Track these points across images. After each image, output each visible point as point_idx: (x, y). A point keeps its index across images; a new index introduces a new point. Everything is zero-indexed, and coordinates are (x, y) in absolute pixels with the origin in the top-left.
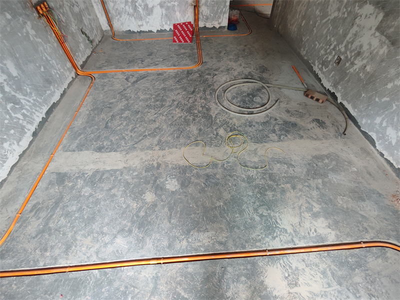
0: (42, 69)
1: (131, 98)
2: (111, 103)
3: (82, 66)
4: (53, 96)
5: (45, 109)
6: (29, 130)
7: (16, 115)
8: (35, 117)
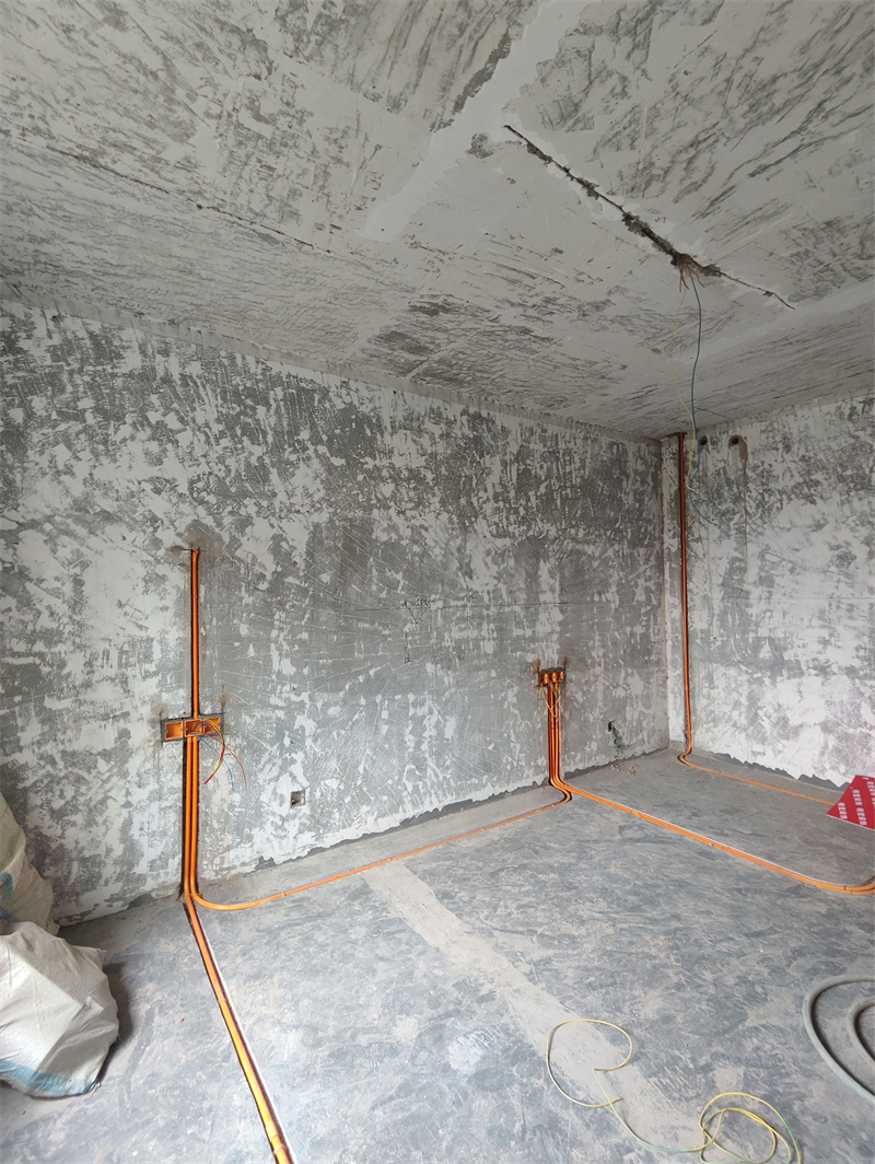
0: (490, 748)
1: (591, 858)
2: (546, 848)
3: (569, 776)
4: (476, 790)
5: (450, 800)
6: (404, 811)
7: (406, 782)
8: (427, 802)
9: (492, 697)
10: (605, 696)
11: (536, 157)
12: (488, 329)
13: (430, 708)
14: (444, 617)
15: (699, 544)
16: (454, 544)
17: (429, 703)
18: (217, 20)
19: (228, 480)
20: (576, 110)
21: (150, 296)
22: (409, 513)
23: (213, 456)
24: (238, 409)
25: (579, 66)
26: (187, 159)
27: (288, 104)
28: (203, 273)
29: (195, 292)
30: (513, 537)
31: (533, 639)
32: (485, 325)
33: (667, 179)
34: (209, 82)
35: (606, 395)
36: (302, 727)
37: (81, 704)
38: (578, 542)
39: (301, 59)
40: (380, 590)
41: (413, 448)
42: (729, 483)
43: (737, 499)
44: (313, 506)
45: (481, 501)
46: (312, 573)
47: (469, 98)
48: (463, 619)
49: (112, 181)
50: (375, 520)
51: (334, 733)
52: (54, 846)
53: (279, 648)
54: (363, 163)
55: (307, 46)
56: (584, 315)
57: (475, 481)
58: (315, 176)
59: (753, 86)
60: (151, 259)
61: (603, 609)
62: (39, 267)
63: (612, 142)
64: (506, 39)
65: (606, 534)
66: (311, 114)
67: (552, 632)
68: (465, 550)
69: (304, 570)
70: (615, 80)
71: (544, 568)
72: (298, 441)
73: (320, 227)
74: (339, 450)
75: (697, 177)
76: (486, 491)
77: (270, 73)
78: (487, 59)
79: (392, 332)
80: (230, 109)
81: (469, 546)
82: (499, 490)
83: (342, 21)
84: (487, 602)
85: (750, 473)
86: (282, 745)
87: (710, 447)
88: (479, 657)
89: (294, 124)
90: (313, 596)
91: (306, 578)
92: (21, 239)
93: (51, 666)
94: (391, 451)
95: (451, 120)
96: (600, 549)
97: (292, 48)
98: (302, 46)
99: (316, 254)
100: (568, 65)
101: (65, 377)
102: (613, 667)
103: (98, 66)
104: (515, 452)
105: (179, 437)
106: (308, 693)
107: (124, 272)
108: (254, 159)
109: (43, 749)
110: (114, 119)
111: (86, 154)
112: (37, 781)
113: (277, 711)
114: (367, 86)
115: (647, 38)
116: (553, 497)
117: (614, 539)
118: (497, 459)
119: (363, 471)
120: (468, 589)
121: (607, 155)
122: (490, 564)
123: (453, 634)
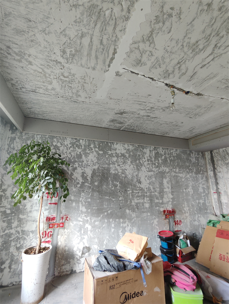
9: (149, 222)
10: (191, 224)
11: (134, 74)
12: (138, 116)
13: (128, 224)
14: (132, 195)
15: (220, 173)
16: (135, 174)
17: (127, 222)
18: (50, 60)
19: (71, 158)
20: (141, 61)
21: (55, 117)
22: (121, 165)
23: (68, 152)
24: (75, 141)
25: (137, 51)
26: (53, 88)
27: (70, 73)
28: (64, 111)
29: (63, 115)
30: (154, 171)
31: (162, 203)
32: (136, 116)
33: (174, 73)
34: (52, 72)
35: (179, 130)
36: (87, 228)
37: (28, 217)
38: (176, 173)
39: (69, 63)
40: (112, 187)
41: (122, 148)
44: (93, 164)
45: (143, 161)
46: (92, 182)
47: (111, 64)
48: (138, 196)
49: (39, 95)
50: (111, 168)
51: (97, 230)
52: (15, 258)
53: (82, 203)
54: (91, 82)
56: (164, 110)
57: (141, 156)
58: (81, 87)
59: (191, 45)
60: (52, 109)
61: (187, 194)
62: (31, 114)
63: (153, 67)
64: (115, 49)
65: (186, 170)
66: (76, 74)
67: (169, 201)
68: (138, 175)
69: (90, 181)
70: (148, 53)
71: (165, 181)
72: (90, 148)
73: (86, 98)
74: (101, 149)
75: (183, 71)
76: (145, 158)
77: (64, 68)
78: (112, 54)
79: (113, 120)
80: (58, 76)
81: (140, 174)
82: (149, 158)
83: (75, 54)
84: (146, 191)
86: (81, 233)
88: (144, 208)
89: (73, 77)
90: (92, 189)
91: (91, 184)
92: (26, 109)
93: (22, 206)
94: (116, 149)
95: (109, 70)
96: (184, 175)
97: (66, 62)
98: (68, 61)
99: (87, 104)
100: (134, 52)
101: (35, 136)
102: (193, 214)
103: (30, 73)
105: (60, 148)
106: (89, 217)
107: (48, 112)
108: (67, 86)
109: (17, 229)
110: (37, 83)
111: (33, 90)
112: (14, 238)
113: (80, 222)
114: (86, 66)
115: (153, 40)
116: (167, 160)
117: (189, 172)
118: (148, 150)
119: (108, 154)
120: (140, 187)
121: (153, 70)
122: (146, 180)
123: (135, 201)
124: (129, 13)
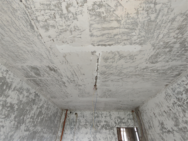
11: (97, 60)
15: (66, 135)
20: (107, 60)
25: (113, 55)
27: (76, 14)
30: (30, 131)
32: (59, 78)
33: (105, 75)
35: (64, 100)
38: (44, 133)
39: (89, 12)
42: (74, 122)
43: (74, 125)
45: (27, 118)
47: (100, 46)
54: (75, 37)
55: (92, 12)
56: (76, 86)
57: (28, 111)
58: (63, 29)
59: (121, 72)
63: (105, 66)
64: (112, 44)
65: (50, 131)
66: (78, 20)
68: (13, 136)
70: (114, 60)
73: (49, 37)
75: (107, 77)
76: (30, 115)
77: (81, 6)
78: (108, 44)
82: (33, 115)
83: (101, 17)
85: (77, 120)
87: (72, 114)
95: (95, 46)
96: (47, 135)
97: (90, 9)
104: (41, 106)
114: (92, 28)
115: (121, 59)
118: (36, 106)
124: (134, 44)
